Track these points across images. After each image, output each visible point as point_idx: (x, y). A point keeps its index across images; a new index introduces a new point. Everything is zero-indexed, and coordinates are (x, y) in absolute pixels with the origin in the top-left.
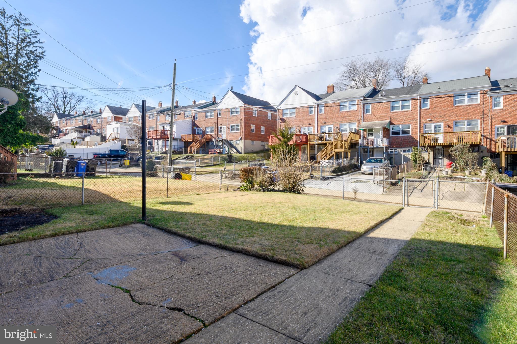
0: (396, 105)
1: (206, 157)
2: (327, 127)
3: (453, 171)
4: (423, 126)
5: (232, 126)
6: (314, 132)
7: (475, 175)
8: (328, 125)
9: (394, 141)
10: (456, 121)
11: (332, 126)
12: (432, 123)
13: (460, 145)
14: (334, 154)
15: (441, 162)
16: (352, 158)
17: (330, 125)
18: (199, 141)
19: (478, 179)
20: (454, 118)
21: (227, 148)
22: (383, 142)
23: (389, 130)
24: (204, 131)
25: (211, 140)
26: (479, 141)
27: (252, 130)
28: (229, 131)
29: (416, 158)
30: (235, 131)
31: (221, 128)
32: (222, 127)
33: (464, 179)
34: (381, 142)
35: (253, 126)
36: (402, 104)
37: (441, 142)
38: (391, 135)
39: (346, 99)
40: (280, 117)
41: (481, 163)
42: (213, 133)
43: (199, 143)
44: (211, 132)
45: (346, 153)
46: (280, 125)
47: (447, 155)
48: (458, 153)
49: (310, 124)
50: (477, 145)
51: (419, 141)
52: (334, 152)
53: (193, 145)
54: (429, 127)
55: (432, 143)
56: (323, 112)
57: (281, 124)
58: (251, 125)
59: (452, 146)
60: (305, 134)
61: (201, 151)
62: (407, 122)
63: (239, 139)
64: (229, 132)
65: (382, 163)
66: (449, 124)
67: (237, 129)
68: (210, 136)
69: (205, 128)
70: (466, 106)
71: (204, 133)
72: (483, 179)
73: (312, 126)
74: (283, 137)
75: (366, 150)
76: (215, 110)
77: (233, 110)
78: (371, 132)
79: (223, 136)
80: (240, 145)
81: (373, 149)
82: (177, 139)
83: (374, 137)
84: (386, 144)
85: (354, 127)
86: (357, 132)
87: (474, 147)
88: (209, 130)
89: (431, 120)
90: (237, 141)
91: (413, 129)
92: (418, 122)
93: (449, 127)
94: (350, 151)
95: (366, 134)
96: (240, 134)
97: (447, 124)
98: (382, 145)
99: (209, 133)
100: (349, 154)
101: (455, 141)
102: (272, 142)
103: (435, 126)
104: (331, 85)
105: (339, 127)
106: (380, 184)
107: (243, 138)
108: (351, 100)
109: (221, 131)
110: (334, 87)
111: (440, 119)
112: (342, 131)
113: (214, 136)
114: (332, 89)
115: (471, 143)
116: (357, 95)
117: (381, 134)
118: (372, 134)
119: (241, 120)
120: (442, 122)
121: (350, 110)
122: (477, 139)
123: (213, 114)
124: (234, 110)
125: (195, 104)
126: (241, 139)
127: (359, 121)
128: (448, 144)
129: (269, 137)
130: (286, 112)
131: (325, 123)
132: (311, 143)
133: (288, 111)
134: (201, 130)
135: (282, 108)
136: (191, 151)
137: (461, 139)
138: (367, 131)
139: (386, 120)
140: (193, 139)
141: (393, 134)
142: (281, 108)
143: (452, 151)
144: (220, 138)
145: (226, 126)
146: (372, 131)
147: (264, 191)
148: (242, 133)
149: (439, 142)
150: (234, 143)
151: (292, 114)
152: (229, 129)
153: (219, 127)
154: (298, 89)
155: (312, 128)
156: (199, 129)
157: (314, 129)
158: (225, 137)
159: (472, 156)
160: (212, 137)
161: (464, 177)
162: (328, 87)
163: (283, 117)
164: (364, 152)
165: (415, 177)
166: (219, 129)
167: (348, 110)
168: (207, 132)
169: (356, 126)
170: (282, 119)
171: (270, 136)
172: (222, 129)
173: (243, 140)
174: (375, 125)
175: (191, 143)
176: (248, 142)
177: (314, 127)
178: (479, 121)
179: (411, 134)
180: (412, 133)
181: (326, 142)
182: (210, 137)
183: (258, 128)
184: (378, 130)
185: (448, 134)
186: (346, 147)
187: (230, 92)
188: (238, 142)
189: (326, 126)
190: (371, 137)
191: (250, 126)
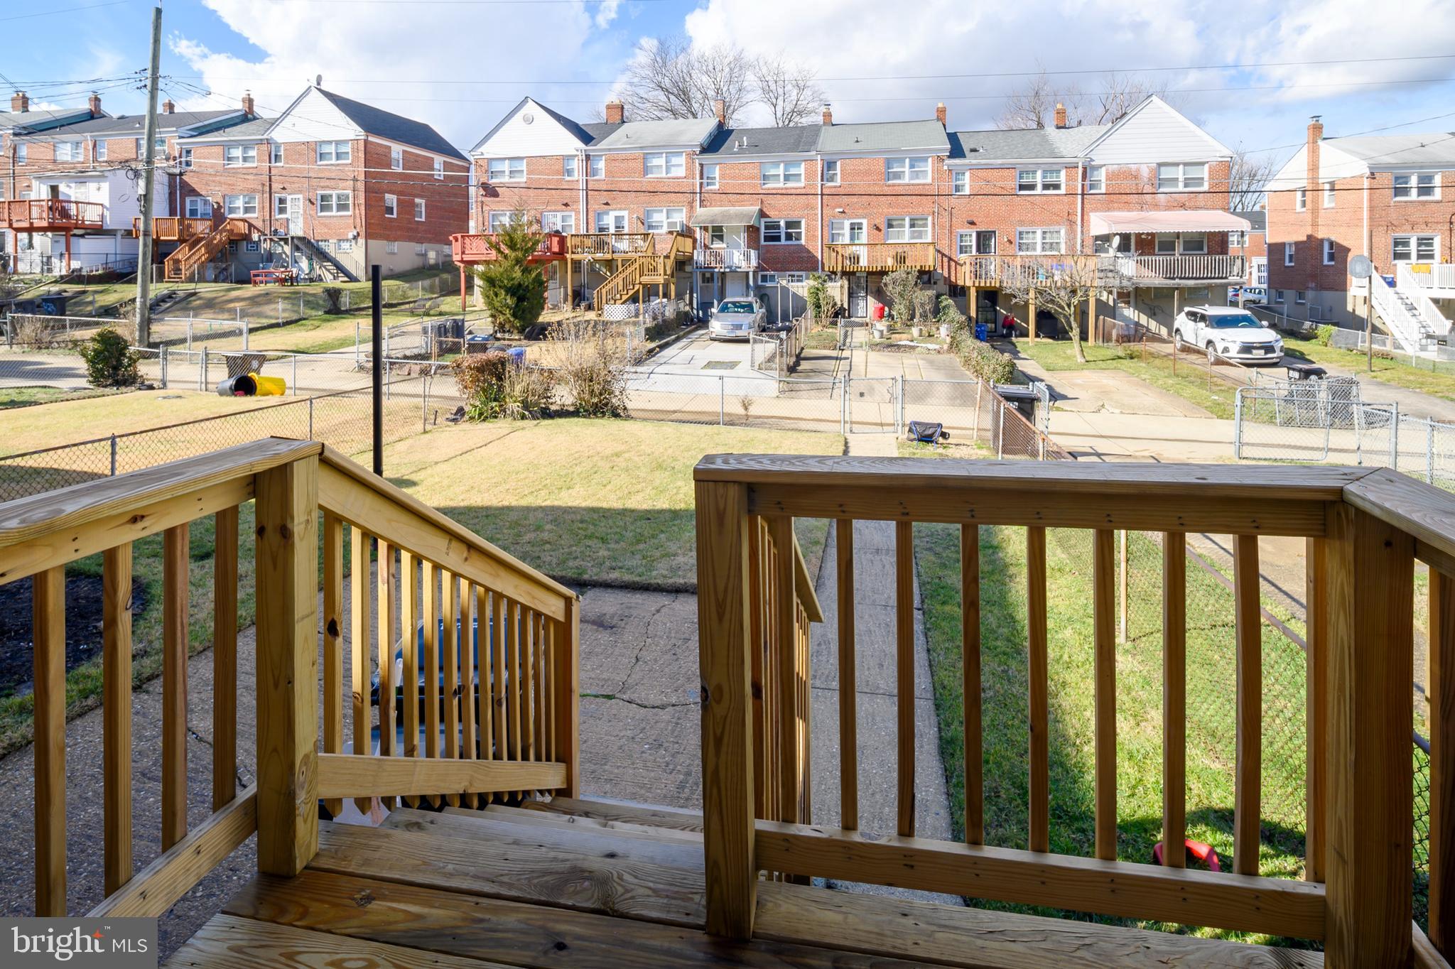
0: (773, 172)
1: (234, 294)
2: (613, 214)
3: (891, 329)
4: (830, 227)
5: (323, 198)
6: (577, 225)
7: (930, 336)
8: (615, 210)
9: (769, 255)
10: (890, 217)
11: (625, 213)
12: (844, 218)
13: (900, 274)
14: (638, 290)
15: (862, 303)
16: (680, 296)
17: (620, 209)
18: (202, 239)
19: (937, 347)
20: (885, 210)
21: (304, 264)
22: (748, 259)
23: (758, 229)
24: (220, 207)
25: (247, 238)
26: (931, 263)
27: (390, 210)
28: (312, 210)
29: (819, 299)
30: (334, 213)
31: (282, 201)
32: (289, 198)
33: (913, 348)
34: (742, 257)
35: (391, 199)
36: (786, 170)
37: (866, 265)
38: (762, 242)
39: (659, 147)
40: (482, 180)
41: (937, 311)
42: (255, 215)
43: (206, 246)
44: (247, 210)
45: (666, 286)
46: (482, 202)
47: (874, 290)
48: (899, 289)
49: (566, 205)
50: (929, 272)
51: (820, 258)
52: (640, 283)
53: (182, 253)
54: (839, 226)
55: (849, 266)
56: (602, 175)
57: (484, 199)
58: (387, 196)
59: (886, 273)
60: (557, 233)
61: (211, 274)
62: (796, 213)
63: (350, 236)
64: (313, 213)
65: (753, 312)
66: (877, 222)
67: (343, 207)
68: (241, 224)
69: (224, 197)
70: (908, 185)
71: (218, 217)
72: (946, 347)
73: (574, 210)
74: (512, 246)
75: (708, 275)
76: (260, 142)
77: (326, 149)
78: (718, 233)
79: (291, 226)
80: (354, 256)
81: (723, 273)
82: (116, 230)
83: (724, 245)
84: (754, 263)
85: (680, 218)
86: (686, 233)
87: (926, 277)
88: (240, 203)
89: (843, 212)
90: (342, 243)
91: (807, 230)
92: (817, 215)
93: (878, 229)
94: (674, 280)
95: (708, 236)
96: (351, 221)
97: (873, 223)
98: (744, 266)
99: (240, 215)
100: (673, 287)
101: (890, 262)
102: (463, 253)
103: (852, 224)
104: (617, 102)
105: (642, 217)
106: (766, 372)
107: (363, 234)
108: (669, 148)
109: (282, 210)
110: (622, 108)
111: (861, 211)
112: (650, 227)
113: (259, 224)
114: (619, 116)
115: (918, 268)
116: (684, 139)
117: (742, 239)
118: (721, 238)
119: (355, 180)
120: (864, 218)
121: (669, 175)
122: (929, 260)
123: (252, 153)
124: (331, 149)
125: (172, 112)
126: (355, 238)
127: (691, 205)
128: (879, 268)
129: (456, 240)
130: (497, 167)
131: (607, 204)
132: (575, 257)
133: (506, 166)
134: (206, 202)
135: (486, 156)
136: (177, 270)
137: (901, 259)
138: (710, 230)
139: (752, 205)
140: (181, 232)
141: (767, 239)
142: (482, 154)
143: (886, 285)
144: (282, 231)
145: (301, 196)
146: (722, 231)
147: (534, 418)
148: (358, 220)
149: (861, 264)
150: (330, 248)
151: (516, 175)
152: (313, 204)
153: (276, 196)
154: (531, 108)
155: (573, 214)
156: (198, 199)
157: (577, 219)
158: (297, 230)
159: (923, 297)
160: (250, 225)
161: (911, 344)
162: (608, 107)
163: (491, 182)
164: (703, 282)
165: (825, 348)
166: (276, 204)
167: (664, 175)
168: (231, 210)
169: (684, 216)
170: (485, 186)
171: (459, 236)
172: (288, 205)
173: (361, 241)
174: (729, 217)
175: (172, 245)
176: (378, 245)
177: (577, 213)
178: (930, 219)
179: (803, 242)
180: (807, 240)
181: (615, 256)
182: (243, 228)
183: (407, 207)
184: (734, 230)
185: (879, 247)
186: (668, 272)
187: (315, 92)
188: (345, 245)
189: (611, 213)
190: (717, 245)
191: (383, 199)
